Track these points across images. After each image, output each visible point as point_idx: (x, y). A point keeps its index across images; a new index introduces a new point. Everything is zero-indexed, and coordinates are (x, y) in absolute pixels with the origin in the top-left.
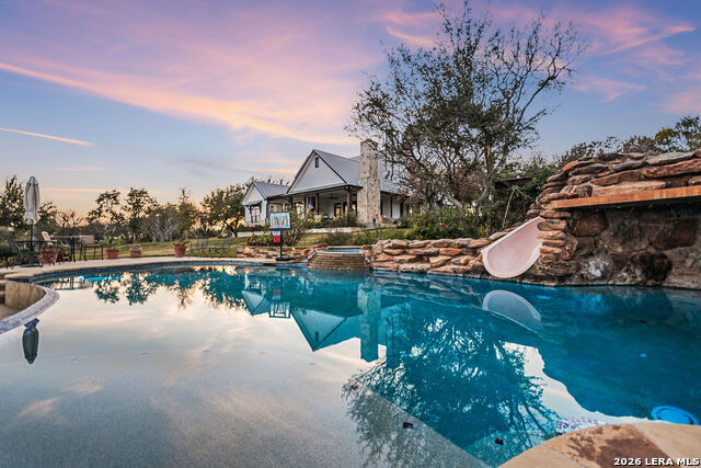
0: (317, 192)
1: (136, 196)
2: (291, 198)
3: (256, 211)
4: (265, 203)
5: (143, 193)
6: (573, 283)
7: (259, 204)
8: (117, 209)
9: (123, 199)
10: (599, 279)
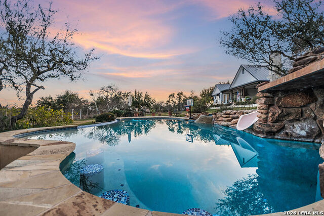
0: (244, 86)
1: (180, 94)
2: (232, 90)
3: (218, 98)
4: (221, 93)
5: (181, 93)
6: (279, 137)
7: (219, 95)
8: (174, 100)
9: (176, 95)
10: (304, 137)
